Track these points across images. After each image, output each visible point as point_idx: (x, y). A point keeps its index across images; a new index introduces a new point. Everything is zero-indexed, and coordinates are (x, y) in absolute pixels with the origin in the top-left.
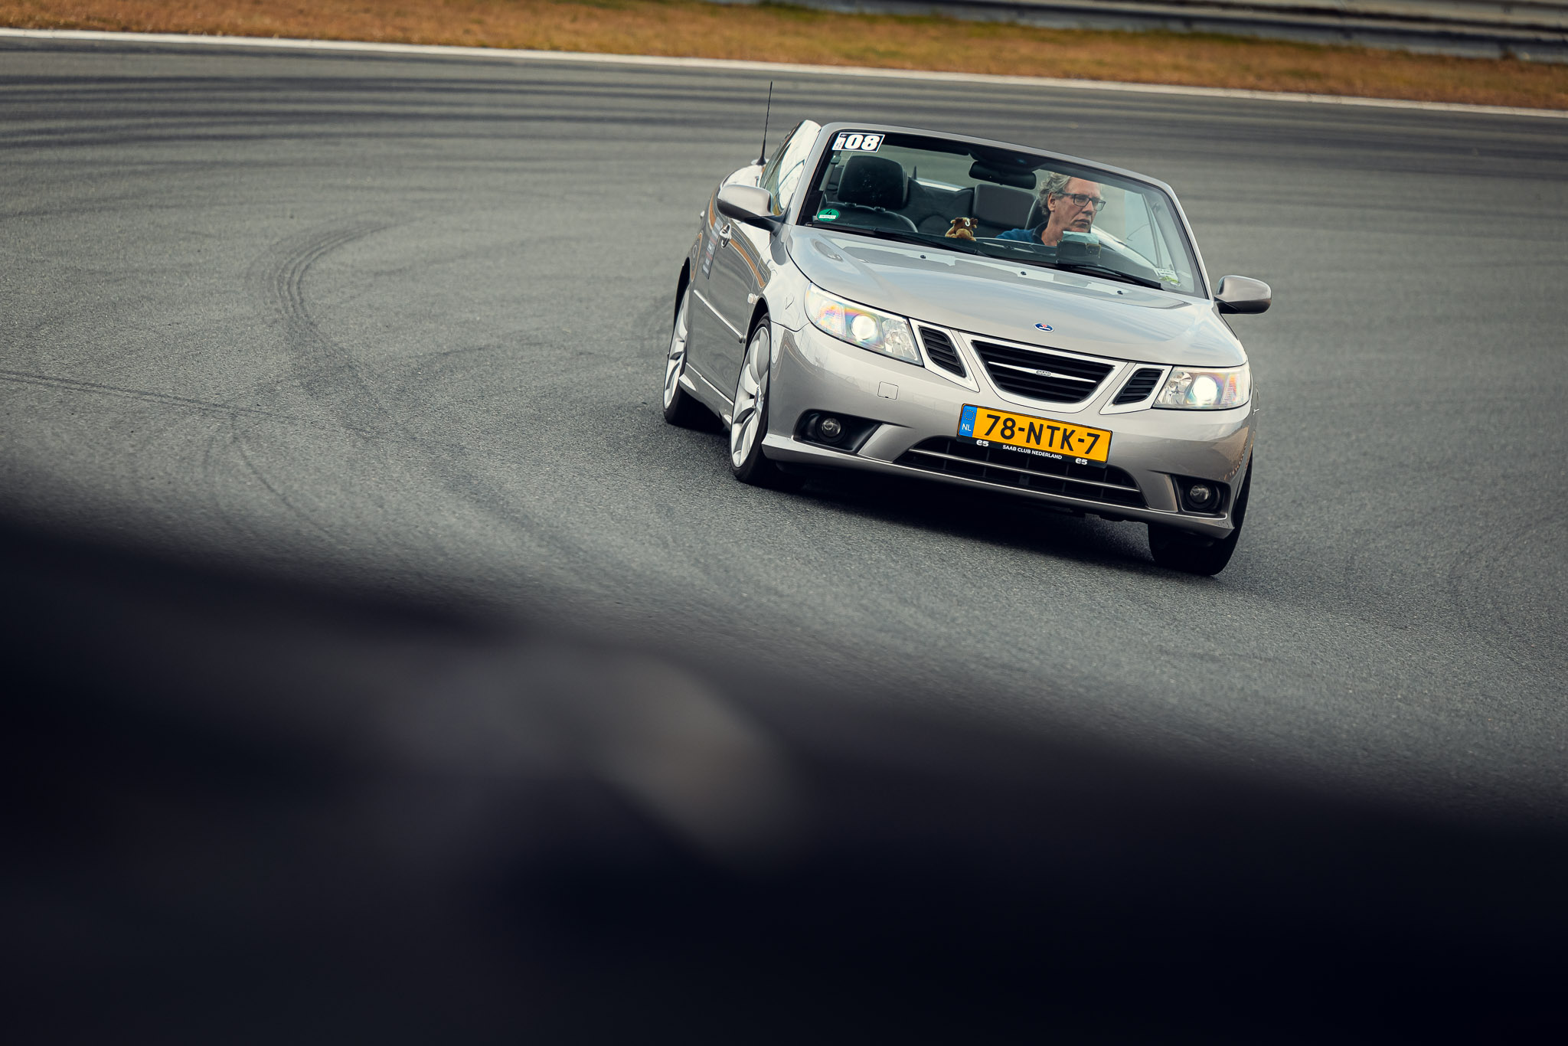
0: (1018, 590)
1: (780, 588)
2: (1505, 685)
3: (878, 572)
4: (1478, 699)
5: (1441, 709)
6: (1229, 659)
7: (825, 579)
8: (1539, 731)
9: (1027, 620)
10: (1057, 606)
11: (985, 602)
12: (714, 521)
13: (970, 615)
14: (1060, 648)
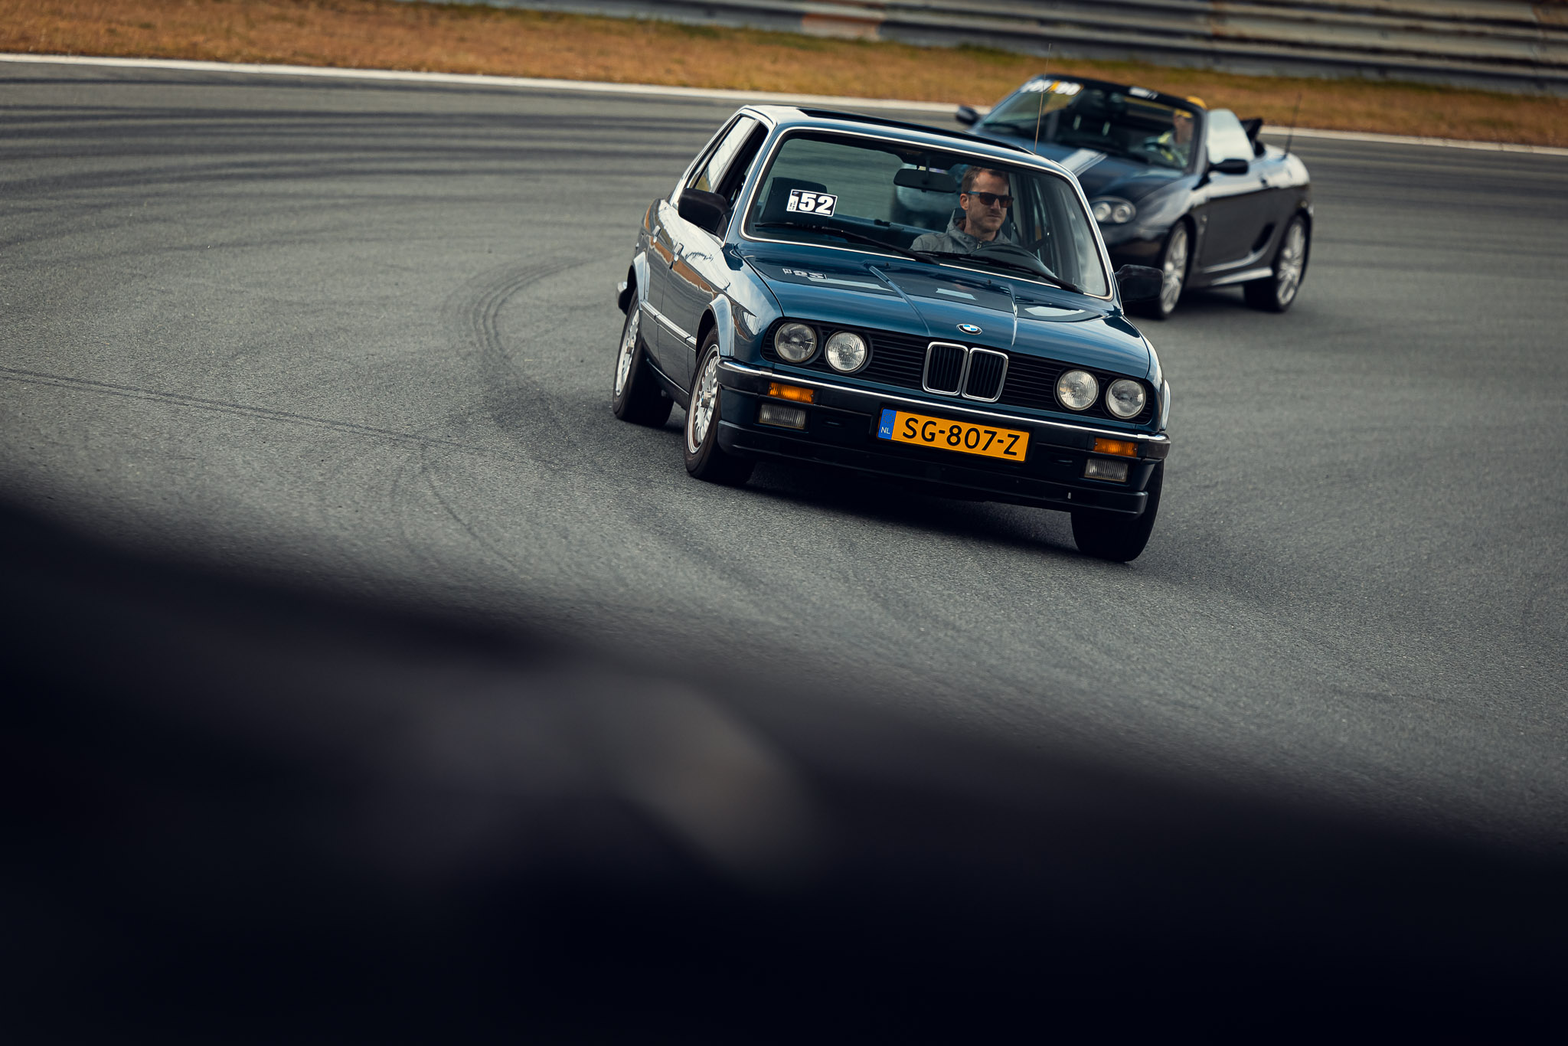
0: (1195, 629)
1: (958, 623)
3: (1057, 609)
6: (1402, 699)
7: (1003, 615)
9: (1203, 658)
10: (1233, 645)
11: (1162, 640)
12: (895, 556)
13: (1146, 653)
14: (1234, 686)
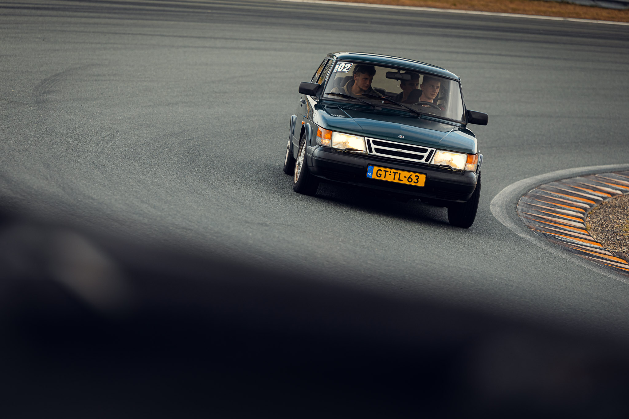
0: (188, 197)
1: (93, 197)
2: (382, 235)
3: (133, 190)
4: (371, 241)
5: (357, 245)
6: (273, 225)
7: (111, 193)
8: (396, 254)
9: (192, 209)
10: (204, 204)
11: (175, 202)
12: (66, 169)
13: (170, 208)
14: (206, 221)
